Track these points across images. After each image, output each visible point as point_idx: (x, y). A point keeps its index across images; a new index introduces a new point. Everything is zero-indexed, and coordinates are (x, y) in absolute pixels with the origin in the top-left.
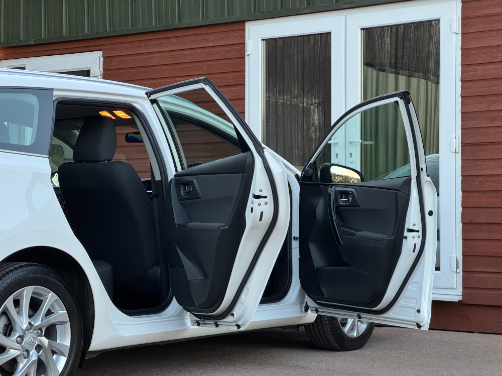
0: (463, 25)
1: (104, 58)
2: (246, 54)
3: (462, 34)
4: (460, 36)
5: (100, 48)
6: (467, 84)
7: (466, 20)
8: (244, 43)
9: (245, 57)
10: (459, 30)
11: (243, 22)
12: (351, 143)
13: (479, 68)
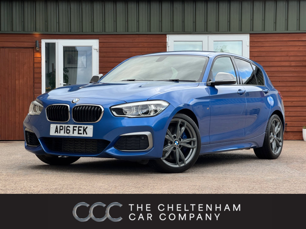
0: (250, 43)
1: (99, 42)
2: (167, 46)
3: (250, 46)
4: (249, 47)
5: (98, 38)
7: (251, 42)
8: (166, 42)
9: (166, 47)
10: (249, 45)
11: (166, 35)
13: (256, 57)
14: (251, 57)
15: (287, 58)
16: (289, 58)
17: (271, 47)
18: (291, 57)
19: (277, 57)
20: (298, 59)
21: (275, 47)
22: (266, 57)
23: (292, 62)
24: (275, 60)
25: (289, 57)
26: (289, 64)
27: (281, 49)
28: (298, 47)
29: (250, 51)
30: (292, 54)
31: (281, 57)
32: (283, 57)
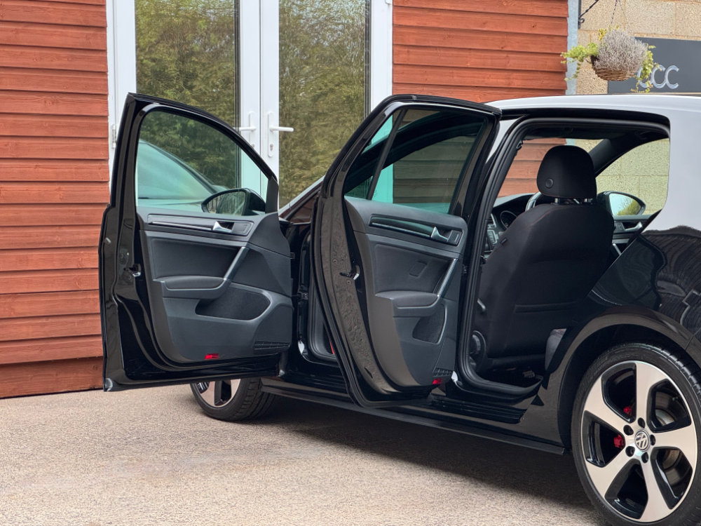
3: (394, 6)
4: (391, 8)
6: (399, 68)
10: (391, 2)
12: (272, 131)
13: (411, 50)
14: (397, 48)
15: (499, 61)
16: (505, 58)
17: (459, 15)
18: (510, 55)
19: (473, 53)
20: (530, 63)
21: (467, 16)
22: (442, 52)
23: (515, 75)
24: (469, 65)
25: (505, 55)
26: (507, 81)
27: (484, 23)
28: (532, 20)
29: (396, 27)
30: (513, 44)
31: (483, 54)
32: (489, 54)
